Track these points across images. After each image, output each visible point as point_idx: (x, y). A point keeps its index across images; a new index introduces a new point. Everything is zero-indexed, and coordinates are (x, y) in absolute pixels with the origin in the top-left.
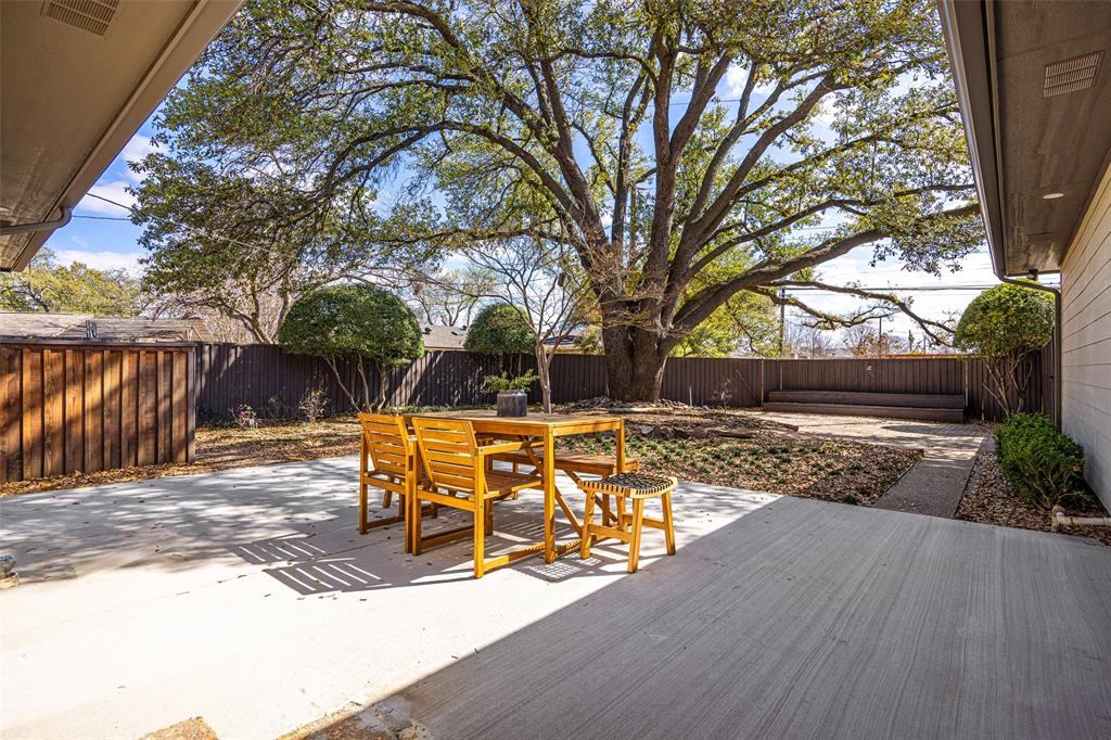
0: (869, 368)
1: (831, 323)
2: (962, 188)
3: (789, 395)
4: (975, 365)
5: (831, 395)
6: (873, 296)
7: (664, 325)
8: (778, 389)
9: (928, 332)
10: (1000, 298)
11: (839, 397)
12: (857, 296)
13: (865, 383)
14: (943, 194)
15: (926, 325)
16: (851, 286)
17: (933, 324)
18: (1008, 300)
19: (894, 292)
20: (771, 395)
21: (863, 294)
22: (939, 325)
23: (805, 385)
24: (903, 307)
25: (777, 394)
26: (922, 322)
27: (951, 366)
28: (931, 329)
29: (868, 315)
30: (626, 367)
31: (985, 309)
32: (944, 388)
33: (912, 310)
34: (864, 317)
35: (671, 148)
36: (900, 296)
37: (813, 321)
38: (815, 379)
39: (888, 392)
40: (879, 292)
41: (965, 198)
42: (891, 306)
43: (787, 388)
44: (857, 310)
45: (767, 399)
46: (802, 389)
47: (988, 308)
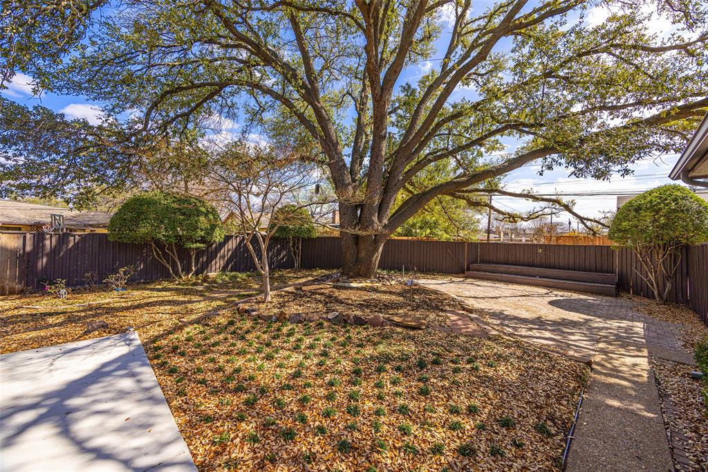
0: (540, 251)
1: (514, 219)
2: (624, 107)
3: (484, 266)
4: (624, 251)
5: (513, 268)
6: (543, 200)
7: (380, 221)
8: (476, 262)
9: (586, 226)
10: (651, 201)
11: (519, 270)
12: (531, 200)
13: (538, 261)
14: (606, 113)
15: (585, 221)
16: (525, 192)
17: (591, 220)
18: (659, 203)
19: (560, 197)
20: (472, 266)
21: (535, 198)
22: (596, 221)
23: (495, 259)
24: (567, 208)
25: (475, 266)
26: (582, 219)
27: (605, 252)
28: (588, 223)
29: (540, 213)
30: (352, 251)
31: (638, 209)
32: (598, 267)
33: (574, 211)
34: (537, 215)
35: (382, 89)
36: (565, 200)
37: (501, 217)
38: (501, 257)
39: (555, 268)
40: (548, 197)
41: (625, 116)
42: (558, 207)
43: (483, 262)
44: (532, 209)
45: (468, 269)
46: (493, 263)
47: (640, 209)
